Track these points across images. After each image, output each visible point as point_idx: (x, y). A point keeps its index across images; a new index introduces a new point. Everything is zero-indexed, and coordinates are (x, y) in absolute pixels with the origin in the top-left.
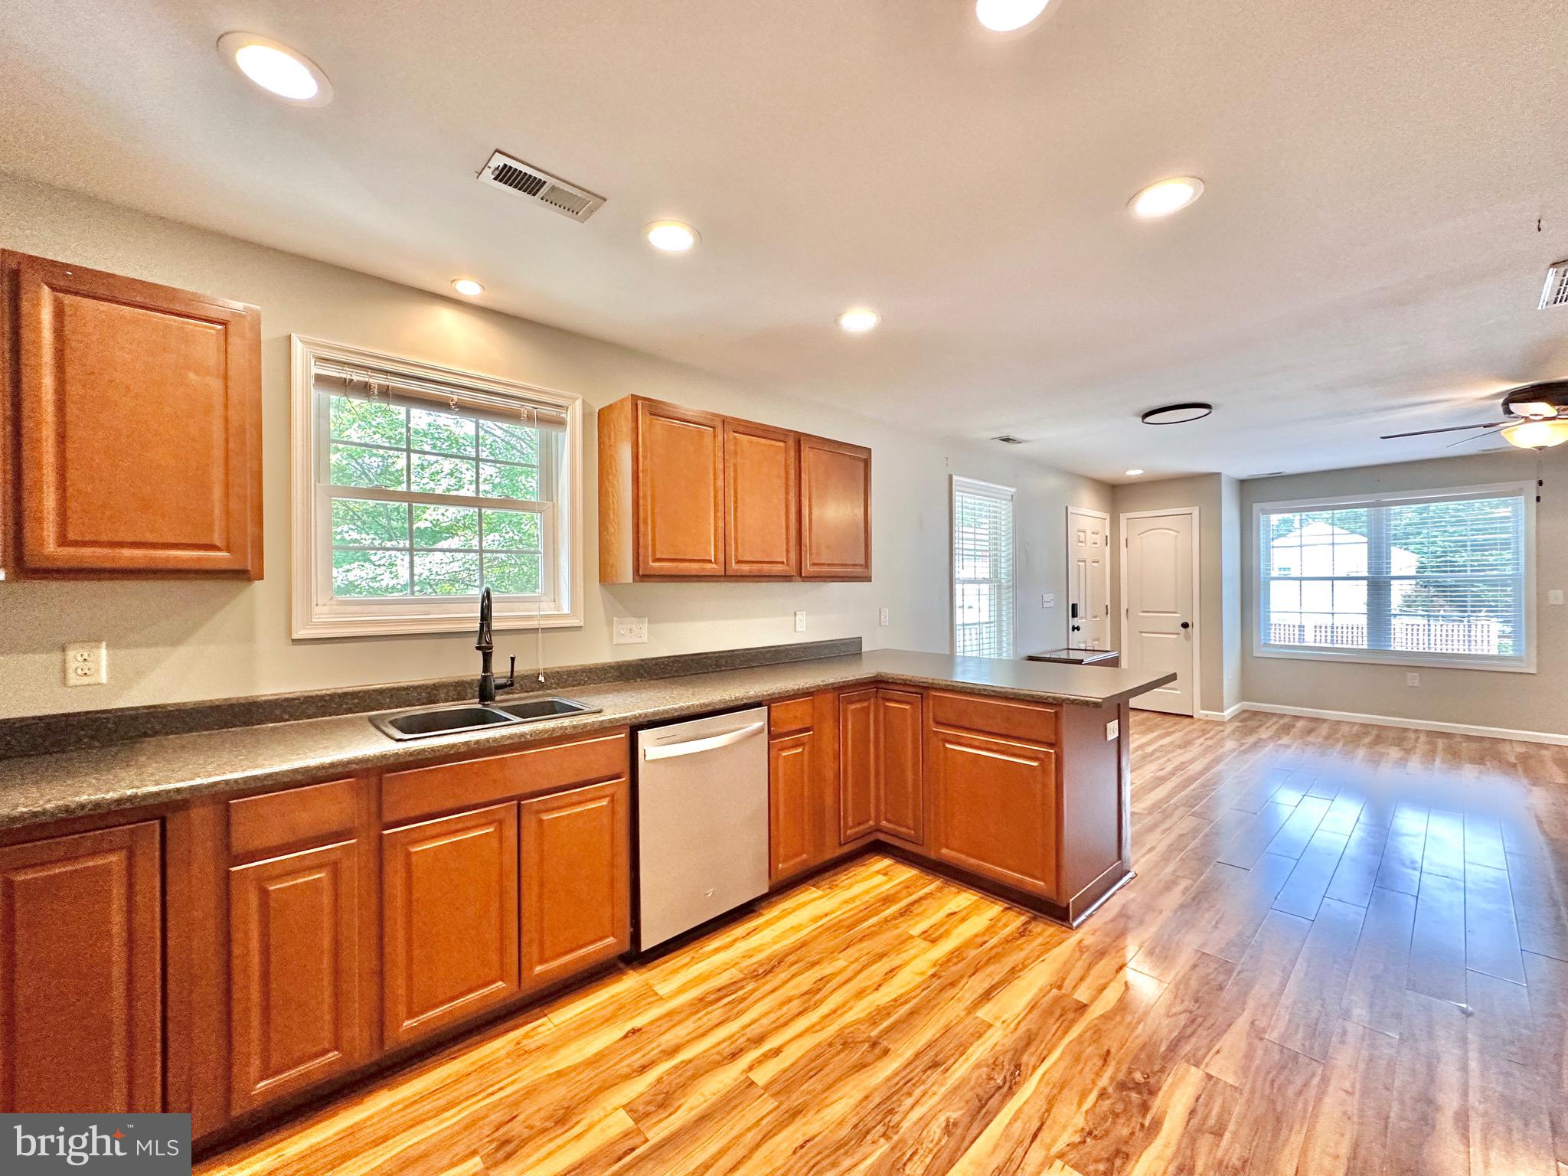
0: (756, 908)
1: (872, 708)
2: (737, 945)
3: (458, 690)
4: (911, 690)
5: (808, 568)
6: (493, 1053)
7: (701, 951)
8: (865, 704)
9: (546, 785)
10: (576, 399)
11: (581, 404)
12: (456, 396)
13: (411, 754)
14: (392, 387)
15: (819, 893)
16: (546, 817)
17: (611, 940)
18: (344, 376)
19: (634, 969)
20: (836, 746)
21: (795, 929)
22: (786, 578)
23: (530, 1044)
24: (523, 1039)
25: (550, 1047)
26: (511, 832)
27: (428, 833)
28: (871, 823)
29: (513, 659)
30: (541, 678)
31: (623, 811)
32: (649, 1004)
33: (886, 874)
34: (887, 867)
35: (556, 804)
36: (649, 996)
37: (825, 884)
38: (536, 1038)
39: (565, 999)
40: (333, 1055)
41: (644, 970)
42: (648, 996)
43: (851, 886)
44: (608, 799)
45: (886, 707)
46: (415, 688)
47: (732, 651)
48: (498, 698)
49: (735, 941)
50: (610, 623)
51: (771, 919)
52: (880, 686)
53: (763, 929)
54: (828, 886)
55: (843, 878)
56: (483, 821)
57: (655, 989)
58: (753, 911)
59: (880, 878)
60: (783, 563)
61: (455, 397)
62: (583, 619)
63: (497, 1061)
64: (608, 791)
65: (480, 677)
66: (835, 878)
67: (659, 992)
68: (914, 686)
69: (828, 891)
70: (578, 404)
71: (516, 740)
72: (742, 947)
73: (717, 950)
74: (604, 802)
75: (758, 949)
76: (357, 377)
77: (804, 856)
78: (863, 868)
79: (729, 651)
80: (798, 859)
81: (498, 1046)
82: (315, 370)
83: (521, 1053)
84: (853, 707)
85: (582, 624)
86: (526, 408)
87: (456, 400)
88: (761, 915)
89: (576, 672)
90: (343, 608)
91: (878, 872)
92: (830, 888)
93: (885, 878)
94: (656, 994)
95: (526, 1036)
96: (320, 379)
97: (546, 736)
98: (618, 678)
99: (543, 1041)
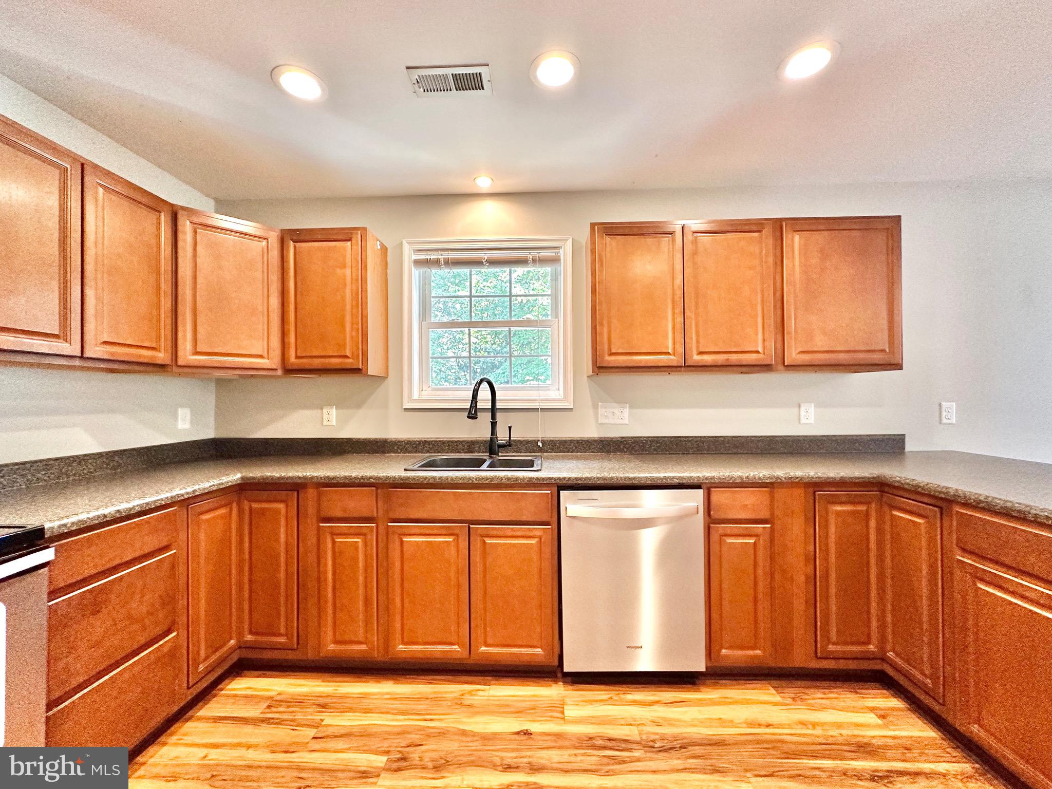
0: (697, 682)
1: (873, 514)
2: (656, 707)
3: (470, 446)
4: (926, 500)
5: (792, 355)
6: (446, 692)
7: (622, 696)
8: (863, 508)
9: (485, 517)
10: (566, 240)
11: (571, 243)
12: (485, 255)
13: (402, 479)
14: (452, 258)
15: (778, 698)
16: (488, 541)
17: (539, 651)
18: (427, 257)
19: (565, 683)
20: (811, 548)
21: (721, 722)
22: (766, 368)
23: (468, 700)
24: (468, 693)
25: (476, 710)
26: (464, 544)
27: (412, 532)
28: (871, 647)
29: (510, 428)
30: (540, 444)
31: (548, 551)
32: (551, 717)
33: (883, 717)
34: (893, 709)
35: (495, 533)
36: (557, 712)
37: (791, 692)
38: (476, 698)
39: (510, 680)
40: (364, 647)
41: (570, 687)
42: (557, 710)
43: (824, 708)
44: (537, 540)
45: (892, 516)
46: (461, 442)
47: (716, 437)
48: (500, 454)
49: (657, 702)
50: (595, 407)
51: (704, 700)
52: (886, 489)
53: (690, 706)
54: (793, 695)
55: (817, 696)
56: (444, 532)
57: (565, 707)
58: (694, 684)
59: (871, 718)
60: (758, 352)
61: (486, 257)
62: (572, 404)
63: (443, 699)
64: (538, 533)
65: (489, 439)
66: (807, 691)
67: (565, 711)
68: (929, 496)
69: (789, 701)
70: (569, 243)
71: (466, 481)
72: (660, 712)
73: (635, 703)
74: (533, 541)
75: (670, 722)
76: (433, 256)
77: (758, 652)
78: (853, 696)
79: (713, 437)
80: (751, 653)
81: (451, 689)
82: (414, 257)
83: (459, 703)
84: (839, 508)
85: (571, 407)
86: (530, 255)
87: (486, 258)
88: (698, 691)
89: (565, 442)
90: (434, 392)
91: (872, 709)
92: (793, 699)
93: (879, 721)
94: (563, 713)
95: (470, 693)
96: (418, 263)
97: (487, 482)
98: (601, 450)
99: (474, 703)
